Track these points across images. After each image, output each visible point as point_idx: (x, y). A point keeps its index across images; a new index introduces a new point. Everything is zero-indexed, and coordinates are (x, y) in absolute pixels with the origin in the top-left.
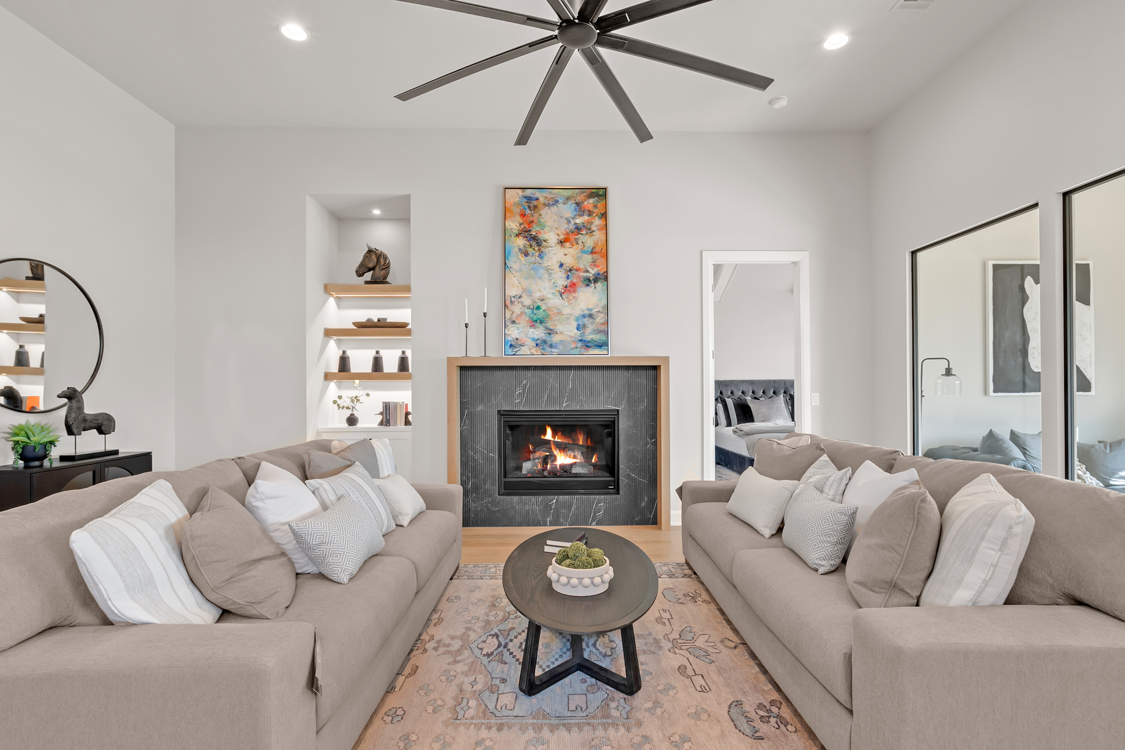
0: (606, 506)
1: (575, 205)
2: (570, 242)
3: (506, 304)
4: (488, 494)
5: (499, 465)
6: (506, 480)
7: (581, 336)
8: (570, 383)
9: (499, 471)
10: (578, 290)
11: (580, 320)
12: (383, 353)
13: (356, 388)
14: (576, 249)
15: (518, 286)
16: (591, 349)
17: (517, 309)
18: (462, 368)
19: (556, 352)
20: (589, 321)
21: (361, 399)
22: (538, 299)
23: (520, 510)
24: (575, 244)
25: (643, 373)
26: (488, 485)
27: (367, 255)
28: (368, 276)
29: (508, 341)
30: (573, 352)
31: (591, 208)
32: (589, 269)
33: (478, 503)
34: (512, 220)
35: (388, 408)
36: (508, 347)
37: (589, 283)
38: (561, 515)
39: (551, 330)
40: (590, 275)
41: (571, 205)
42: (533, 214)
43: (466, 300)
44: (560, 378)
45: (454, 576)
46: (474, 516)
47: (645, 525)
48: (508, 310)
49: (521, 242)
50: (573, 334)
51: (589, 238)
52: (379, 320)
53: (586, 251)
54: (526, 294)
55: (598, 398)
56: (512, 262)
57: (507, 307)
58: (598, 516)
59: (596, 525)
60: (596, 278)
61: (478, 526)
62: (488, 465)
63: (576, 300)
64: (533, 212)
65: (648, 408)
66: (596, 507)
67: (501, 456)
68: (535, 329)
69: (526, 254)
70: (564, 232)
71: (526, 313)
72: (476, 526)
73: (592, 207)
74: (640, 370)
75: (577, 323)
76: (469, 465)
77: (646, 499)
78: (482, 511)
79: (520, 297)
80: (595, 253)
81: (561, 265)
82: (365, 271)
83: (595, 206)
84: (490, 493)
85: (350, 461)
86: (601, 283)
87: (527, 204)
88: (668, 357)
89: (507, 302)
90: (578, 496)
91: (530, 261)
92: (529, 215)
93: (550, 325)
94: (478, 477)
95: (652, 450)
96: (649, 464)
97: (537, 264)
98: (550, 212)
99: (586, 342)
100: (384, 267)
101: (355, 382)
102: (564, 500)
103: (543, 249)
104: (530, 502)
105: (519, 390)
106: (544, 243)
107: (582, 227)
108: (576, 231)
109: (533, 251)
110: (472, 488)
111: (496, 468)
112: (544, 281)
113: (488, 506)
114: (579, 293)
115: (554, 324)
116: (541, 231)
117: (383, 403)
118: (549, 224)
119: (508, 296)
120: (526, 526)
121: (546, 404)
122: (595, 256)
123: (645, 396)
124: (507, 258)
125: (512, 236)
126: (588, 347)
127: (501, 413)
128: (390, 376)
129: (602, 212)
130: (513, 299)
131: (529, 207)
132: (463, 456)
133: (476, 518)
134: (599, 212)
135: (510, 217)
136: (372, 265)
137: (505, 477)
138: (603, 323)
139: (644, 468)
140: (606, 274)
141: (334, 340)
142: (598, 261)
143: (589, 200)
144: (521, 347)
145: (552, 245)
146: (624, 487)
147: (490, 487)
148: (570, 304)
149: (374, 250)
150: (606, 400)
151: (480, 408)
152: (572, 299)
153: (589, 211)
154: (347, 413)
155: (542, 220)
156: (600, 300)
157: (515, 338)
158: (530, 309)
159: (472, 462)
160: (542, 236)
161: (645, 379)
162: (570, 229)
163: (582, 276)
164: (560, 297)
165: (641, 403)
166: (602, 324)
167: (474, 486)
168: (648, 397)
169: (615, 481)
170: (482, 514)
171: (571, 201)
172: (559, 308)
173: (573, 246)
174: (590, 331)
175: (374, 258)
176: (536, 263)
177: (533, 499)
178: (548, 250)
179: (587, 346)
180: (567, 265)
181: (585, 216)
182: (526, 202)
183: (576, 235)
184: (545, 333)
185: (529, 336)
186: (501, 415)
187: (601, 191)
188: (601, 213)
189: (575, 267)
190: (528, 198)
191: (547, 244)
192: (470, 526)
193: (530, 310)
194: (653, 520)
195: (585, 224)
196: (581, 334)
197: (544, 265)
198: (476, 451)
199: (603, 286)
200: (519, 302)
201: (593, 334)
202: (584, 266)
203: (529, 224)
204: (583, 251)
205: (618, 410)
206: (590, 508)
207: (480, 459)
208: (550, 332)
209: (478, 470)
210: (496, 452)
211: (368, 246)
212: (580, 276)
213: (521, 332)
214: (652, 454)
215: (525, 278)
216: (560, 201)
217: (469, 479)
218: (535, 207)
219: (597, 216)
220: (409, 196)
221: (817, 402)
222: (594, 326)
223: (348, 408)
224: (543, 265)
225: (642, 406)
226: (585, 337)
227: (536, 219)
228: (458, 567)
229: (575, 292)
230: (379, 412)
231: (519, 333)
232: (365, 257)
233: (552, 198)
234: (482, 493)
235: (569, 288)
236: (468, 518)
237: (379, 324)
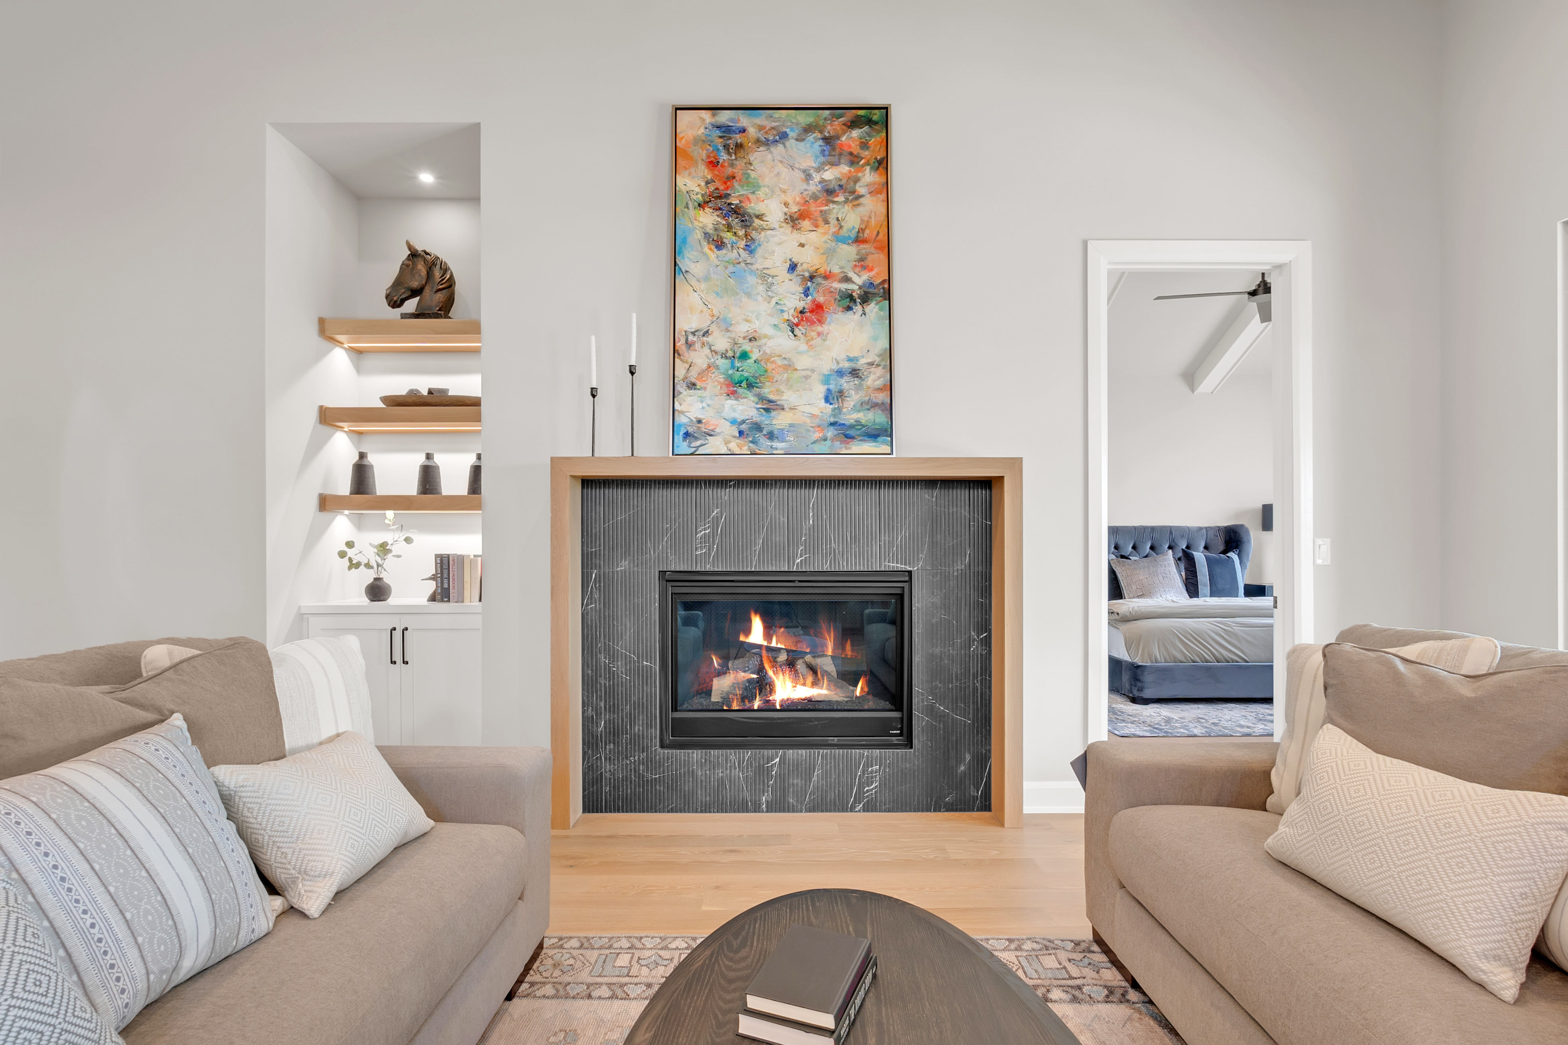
0: (885, 772)
1: (821, 142)
2: (810, 218)
3: (676, 348)
4: (639, 745)
5: (663, 683)
6: (678, 715)
7: (834, 416)
8: (811, 514)
9: (663, 697)
10: (828, 319)
11: (831, 382)
12: (439, 459)
13: (386, 528)
14: (825, 233)
15: (702, 311)
16: (856, 442)
17: (699, 358)
18: (587, 483)
19: (781, 449)
20: (851, 383)
21: (395, 549)
22: (744, 338)
23: (706, 778)
24: (821, 223)
25: (962, 494)
26: (639, 725)
27: (407, 262)
28: (411, 305)
29: (680, 425)
30: (817, 448)
31: (855, 149)
32: (851, 275)
33: (619, 762)
34: (690, 174)
35: (445, 566)
36: (681, 438)
37: (851, 304)
38: (791, 790)
39: (770, 401)
40: (854, 288)
41: (812, 143)
42: (735, 162)
43: (593, 338)
44: (790, 504)
45: (522, 982)
46: (610, 791)
47: (965, 810)
48: (681, 360)
49: (708, 219)
50: (816, 412)
51: (850, 210)
52: (430, 392)
53: (845, 237)
54: (719, 327)
55: (868, 546)
56: (690, 260)
57: (679, 354)
58: (868, 791)
59: (864, 811)
60: (866, 293)
61: (619, 812)
62: (639, 684)
63: (824, 340)
64: (733, 157)
65: (972, 567)
66: (864, 774)
67: (667, 667)
68: (736, 399)
69: (720, 245)
70: (798, 199)
71: (717, 367)
72: (615, 812)
73: (858, 147)
74: (957, 488)
75: (826, 387)
76: (600, 684)
77: (968, 757)
78: (627, 781)
79: (706, 333)
80: (864, 241)
81: (793, 267)
82: (403, 296)
83: (864, 145)
84: (643, 744)
85: (159, 710)
86: (876, 304)
87: (721, 140)
88: (1021, 459)
89: (678, 344)
90: (825, 751)
91: (726, 259)
92: (726, 164)
93: (767, 391)
94: (618, 708)
95: (981, 655)
96: (974, 683)
97: (743, 264)
98: (770, 156)
99: (845, 427)
100: (441, 287)
101: (387, 516)
102: (798, 760)
103: (754, 234)
104: (727, 762)
105: (705, 529)
106: (757, 222)
107: (837, 188)
108: (823, 197)
109: (734, 238)
110: (606, 732)
111: (655, 691)
112: (757, 300)
113: (639, 770)
114: (829, 324)
115: (778, 390)
116: (750, 196)
117: (437, 556)
118: (767, 181)
119: (680, 331)
120: (718, 812)
121: (759, 558)
122: (865, 249)
123: (967, 543)
124: (680, 253)
125: (691, 206)
126: (850, 438)
127: (667, 577)
128: (454, 503)
129: (879, 158)
130: (691, 338)
131: (726, 147)
132: (588, 666)
133: (614, 795)
134: (872, 156)
135: (686, 169)
136: (416, 284)
137: (675, 709)
138: (880, 387)
139: (965, 694)
140: (886, 286)
141: (345, 431)
142: (870, 258)
143: (850, 132)
144: (708, 437)
145: (772, 226)
146: (923, 731)
147: (643, 730)
148: (811, 347)
149: (423, 254)
150: (885, 552)
151: (623, 566)
152: (816, 337)
153: (851, 154)
154: (368, 577)
155: (753, 175)
156: (875, 339)
157: (695, 420)
158: (726, 358)
159: (605, 678)
160: (753, 207)
161: (967, 508)
162: (810, 193)
163: (836, 289)
164: (790, 333)
165: (959, 558)
166: (879, 389)
167: (610, 728)
168: (971, 545)
169: (902, 719)
170: (627, 786)
171: (814, 135)
172: (788, 356)
173: (817, 226)
174: (852, 403)
175: (421, 268)
176: (739, 263)
177: (732, 755)
178: (765, 236)
179: (847, 436)
180: (805, 266)
181: (842, 166)
182: (721, 137)
183: (823, 205)
184: (758, 409)
185: (724, 414)
186: (667, 581)
187: (876, 114)
188: (876, 158)
189: (822, 270)
190: (723, 129)
191: (762, 222)
192: (601, 812)
193: (727, 361)
194: (981, 802)
195: (843, 182)
196: (834, 410)
197: (757, 266)
198: (614, 655)
199: (881, 309)
200: (703, 344)
201: (859, 411)
202: (840, 268)
203: (725, 183)
204: (838, 238)
205: (910, 572)
206: (851, 774)
207: (622, 673)
208: (769, 406)
209: (618, 695)
210: (655, 660)
211: (408, 244)
212: (832, 289)
213: (708, 406)
214: (981, 663)
215: (717, 294)
216: (792, 134)
217: (601, 714)
218: (739, 146)
219: (869, 164)
220: (477, 126)
221: (1325, 557)
222: (861, 393)
223: (368, 566)
224: (754, 267)
225: (959, 563)
226: (843, 416)
227: (741, 172)
228: (540, 947)
229: (821, 322)
230: (429, 575)
231: (703, 408)
232: (404, 267)
233: (773, 128)
234: (627, 744)
235: (808, 314)
236: (597, 795)
237: (431, 399)
